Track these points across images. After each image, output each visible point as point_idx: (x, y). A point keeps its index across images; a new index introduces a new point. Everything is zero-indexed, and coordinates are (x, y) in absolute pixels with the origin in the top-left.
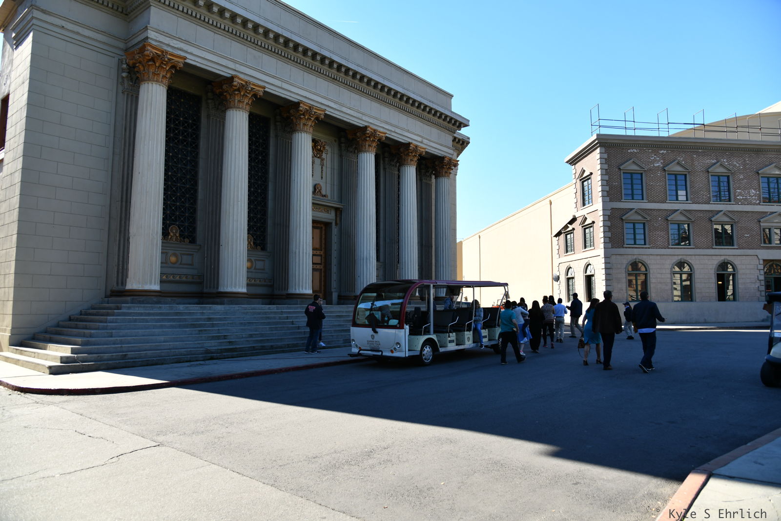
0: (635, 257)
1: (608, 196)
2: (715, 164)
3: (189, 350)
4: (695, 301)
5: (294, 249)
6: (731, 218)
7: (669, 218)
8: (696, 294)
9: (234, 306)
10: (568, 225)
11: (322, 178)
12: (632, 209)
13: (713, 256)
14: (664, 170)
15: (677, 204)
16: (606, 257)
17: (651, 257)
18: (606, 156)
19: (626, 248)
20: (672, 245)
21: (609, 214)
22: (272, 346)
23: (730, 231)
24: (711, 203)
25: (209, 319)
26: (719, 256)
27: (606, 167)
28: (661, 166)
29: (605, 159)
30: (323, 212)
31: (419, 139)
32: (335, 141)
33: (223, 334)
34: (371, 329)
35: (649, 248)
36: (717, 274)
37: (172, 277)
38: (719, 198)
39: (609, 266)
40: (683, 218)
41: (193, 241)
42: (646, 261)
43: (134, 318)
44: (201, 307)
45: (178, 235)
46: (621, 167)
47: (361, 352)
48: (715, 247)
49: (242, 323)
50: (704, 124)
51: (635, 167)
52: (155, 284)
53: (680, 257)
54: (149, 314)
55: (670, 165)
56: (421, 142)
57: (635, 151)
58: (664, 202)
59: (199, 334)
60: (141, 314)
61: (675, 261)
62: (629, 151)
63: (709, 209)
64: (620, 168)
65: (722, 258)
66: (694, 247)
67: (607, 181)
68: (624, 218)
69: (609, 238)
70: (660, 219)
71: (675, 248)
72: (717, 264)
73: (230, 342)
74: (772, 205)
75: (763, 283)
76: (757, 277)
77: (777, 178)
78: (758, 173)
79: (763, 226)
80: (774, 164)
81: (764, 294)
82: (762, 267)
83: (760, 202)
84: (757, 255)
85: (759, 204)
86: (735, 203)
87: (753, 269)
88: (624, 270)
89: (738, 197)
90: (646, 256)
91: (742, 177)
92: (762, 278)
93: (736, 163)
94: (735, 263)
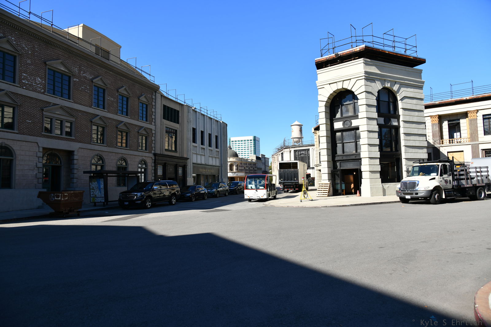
6: (14, 100)
38: (3, 76)
74: (56, 98)
75: (41, 170)
76: (35, 164)
77: (62, 74)
78: (45, 63)
79: (44, 115)
80: (60, 61)
81: (41, 181)
82: (41, 155)
83: (45, 92)
84: (37, 143)
85: (43, 93)
86: (19, 86)
87: (32, 156)
89: (23, 81)
91: (29, 62)
92: (40, 165)
93: (25, 46)
94: (14, 148)
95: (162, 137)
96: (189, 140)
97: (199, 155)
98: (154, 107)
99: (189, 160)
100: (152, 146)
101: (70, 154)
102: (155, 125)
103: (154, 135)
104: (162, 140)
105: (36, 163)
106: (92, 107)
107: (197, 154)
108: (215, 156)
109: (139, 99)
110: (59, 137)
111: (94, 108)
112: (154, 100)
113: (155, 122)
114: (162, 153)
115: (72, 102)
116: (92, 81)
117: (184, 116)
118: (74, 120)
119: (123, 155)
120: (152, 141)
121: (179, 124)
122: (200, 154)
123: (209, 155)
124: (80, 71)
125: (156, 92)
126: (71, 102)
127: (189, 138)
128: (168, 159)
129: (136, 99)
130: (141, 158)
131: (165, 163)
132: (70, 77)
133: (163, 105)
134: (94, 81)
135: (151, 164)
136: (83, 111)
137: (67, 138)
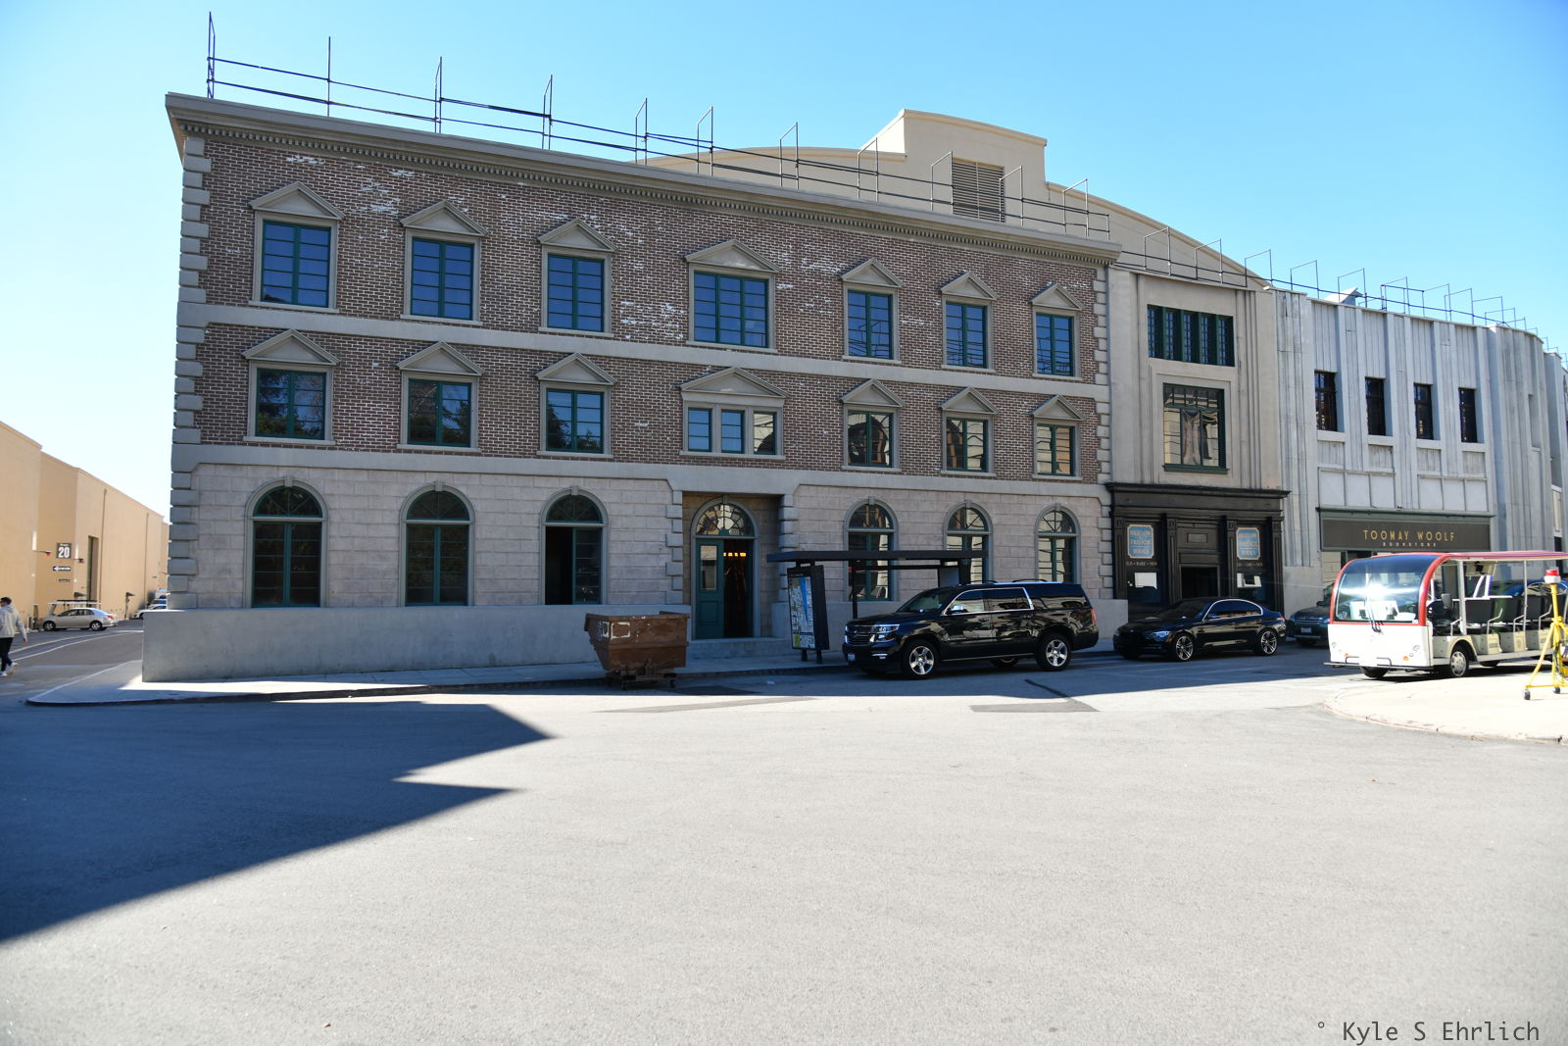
0: (282, 473)
1: (200, 285)
2: (562, 223)
4: (473, 605)
6: (597, 376)
7: (401, 365)
8: (478, 584)
12: (278, 331)
13: (537, 479)
14: (401, 225)
15: (436, 326)
16: (178, 471)
17: (338, 475)
18: (206, 165)
19: (255, 444)
20: (408, 442)
21: (202, 340)
24: (540, 329)
26: (556, 480)
27: (204, 197)
28: (393, 213)
29: (204, 174)
35: (332, 448)
36: (548, 529)
38: (568, 319)
39: (185, 497)
42: (315, 487)
46: (255, 204)
48: (544, 452)
51: (301, 209)
53: (431, 479)
55: (423, 212)
57: (312, 161)
58: (393, 316)
61: (414, 488)
62: (289, 159)
63: (533, 348)
64: (250, 207)
65: (566, 484)
66: (479, 450)
67: (203, 240)
68: (248, 354)
69: (196, 412)
70: (376, 364)
71: (416, 452)
72: (547, 502)
74: (721, 349)
75: (678, 554)
76: (664, 539)
77: (742, 279)
78: (684, 260)
79: (685, 402)
80: (730, 242)
82: (679, 512)
83: (687, 338)
84: (666, 480)
85: (683, 343)
86: (612, 335)
87: (654, 516)
88: (242, 511)
89: (625, 321)
90: (319, 471)
91: (639, 266)
92: (677, 540)
93: (627, 228)
94: (603, 499)
95: (1146, 422)
96: (1293, 420)
97: (1354, 473)
98: (1102, 321)
99: (1294, 498)
100: (1099, 458)
101: (776, 501)
102: (1109, 384)
103: (1104, 420)
104: (1146, 433)
105: (667, 536)
106: (844, 357)
107: (1343, 472)
108: (1462, 475)
109: (1031, 304)
110: (735, 459)
111: (852, 361)
112: (1101, 298)
113: (1107, 374)
114: (1147, 481)
115: (774, 354)
116: (841, 280)
117: (1258, 336)
118: (780, 404)
119: (969, 497)
120: (1099, 439)
121: (1233, 365)
122: (1367, 469)
123: (1422, 473)
124: (796, 258)
125: (1106, 267)
126: (770, 354)
127: (1292, 414)
128: (1178, 500)
129: (1021, 308)
130: (1048, 503)
131: (1164, 516)
132: (764, 283)
133: (1150, 307)
134: (845, 277)
135: (1097, 523)
136: (811, 376)
137: (759, 460)
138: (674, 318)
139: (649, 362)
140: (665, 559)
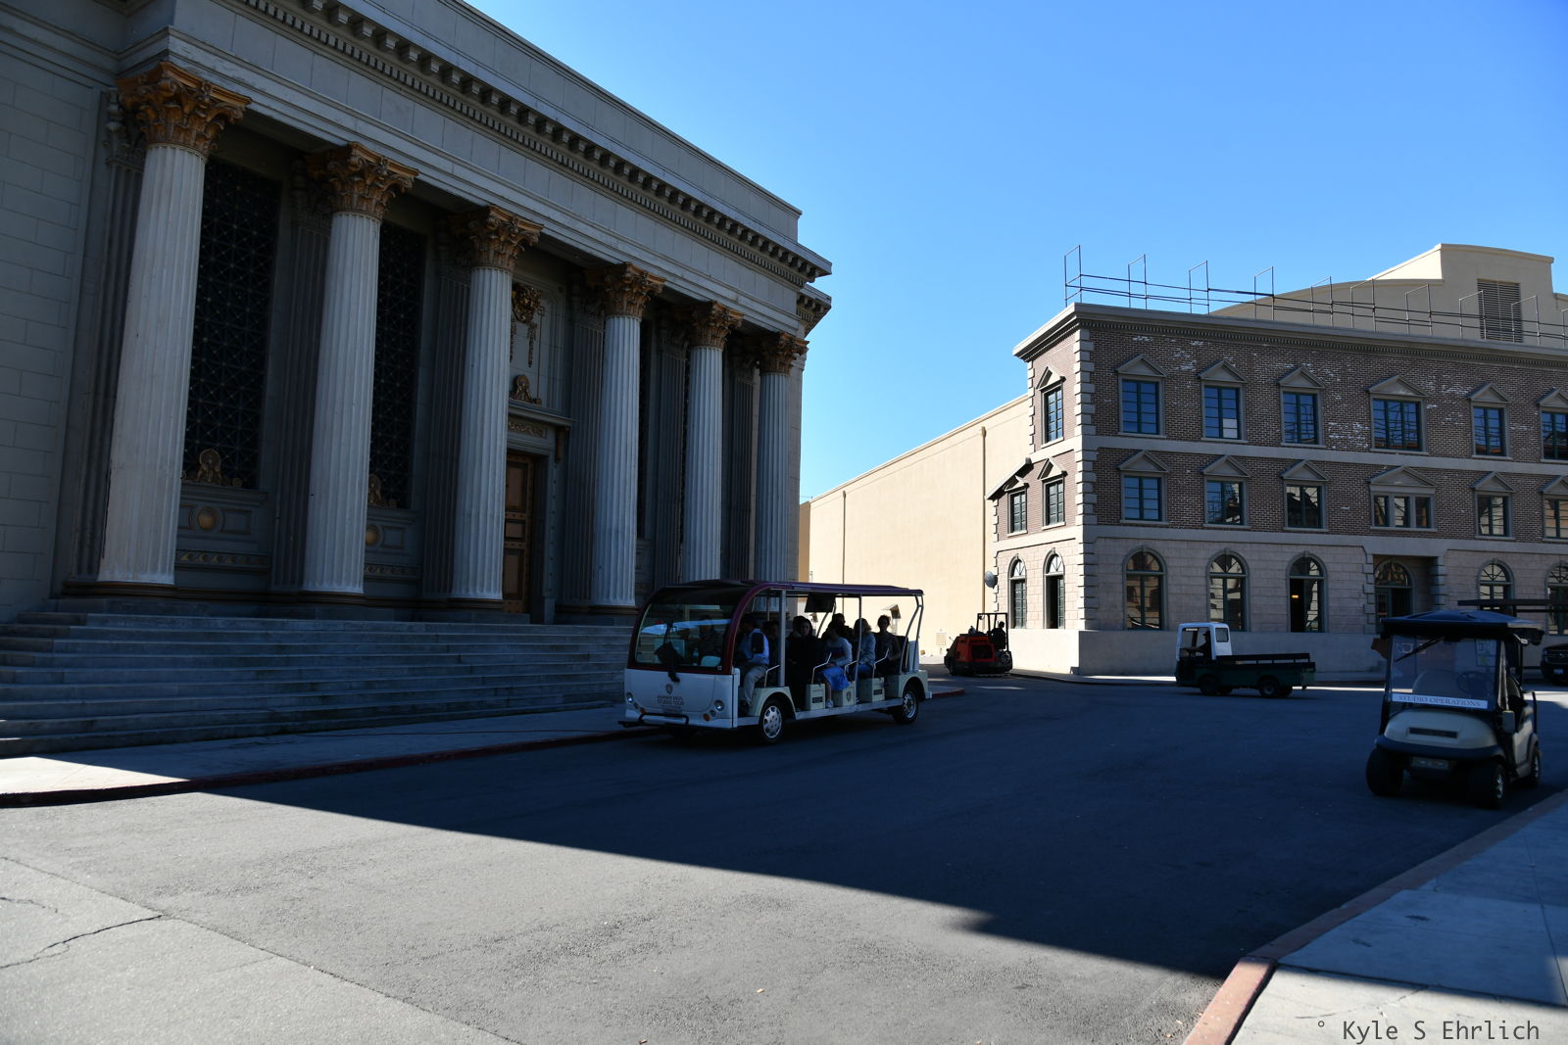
0: (1141, 543)
1: (1093, 424)
2: (1291, 371)
3: (235, 712)
4: (1250, 631)
5: (467, 508)
6: (1318, 475)
7: (1205, 471)
8: (1252, 617)
9: (336, 622)
10: (1017, 478)
11: (530, 363)
12: (1137, 451)
13: (1284, 547)
14: (1199, 378)
15: (1221, 445)
16: (1086, 542)
17: (1172, 544)
18: (1091, 346)
19: (1125, 525)
20: (1210, 523)
21: (1095, 459)
22: (413, 707)
23: (1316, 500)
25: (281, 649)
26: (1295, 547)
27: (1091, 367)
28: (1194, 370)
29: (1091, 352)
30: (529, 434)
31: (731, 295)
32: (560, 290)
33: (309, 681)
34: (666, 673)
35: (1167, 527)
36: (1291, 580)
37: (201, 559)
38: (1297, 436)
39: (1092, 558)
40: (1229, 472)
41: (251, 484)
42: (1161, 552)
43: (115, 642)
44: (263, 623)
45: (217, 469)
46: (1120, 370)
47: (645, 717)
48: (1287, 528)
49: (349, 658)
50: (1272, 295)
51: (1144, 371)
52: (163, 572)
53: (1223, 546)
54: (148, 636)
55: (1211, 369)
56: (736, 302)
57: (1147, 339)
58: (1197, 439)
59: (258, 680)
60: (131, 635)
61: (1213, 553)
62: (1135, 339)
63: (1278, 457)
64: (1116, 372)
65: (1301, 550)
66: (1249, 527)
67: (1092, 394)
68: (1121, 467)
69: (1094, 504)
70: (1190, 471)
71: (1215, 529)
72: (1290, 561)
73: (324, 697)
74: (1392, 453)
75: (1372, 599)
76: (1361, 588)
77: (1402, 402)
78: (1367, 392)
79: (1375, 491)
80: (1397, 377)
81: (1373, 619)
82: (1370, 569)
83: (1370, 447)
84: (1362, 547)
85: (1368, 450)
86: (1325, 447)
87: (1354, 572)
88: (1120, 568)
89: (1331, 436)
90: (1161, 542)
91: (1338, 398)
92: (1371, 589)
93: (1330, 371)
94: (1324, 560)
101: (1429, 563)
105: (1363, 586)
106: (1473, 456)
110: (1404, 531)
111: (1478, 459)
115: (1426, 456)
116: (1470, 400)
118: (1433, 491)
119: (1563, 558)
124: (1438, 385)
126: (1423, 455)
132: (1418, 404)
134: (1473, 398)
136: (1451, 470)
137: (1420, 532)
138: (1361, 433)
139: (1348, 465)
140: (1363, 602)
